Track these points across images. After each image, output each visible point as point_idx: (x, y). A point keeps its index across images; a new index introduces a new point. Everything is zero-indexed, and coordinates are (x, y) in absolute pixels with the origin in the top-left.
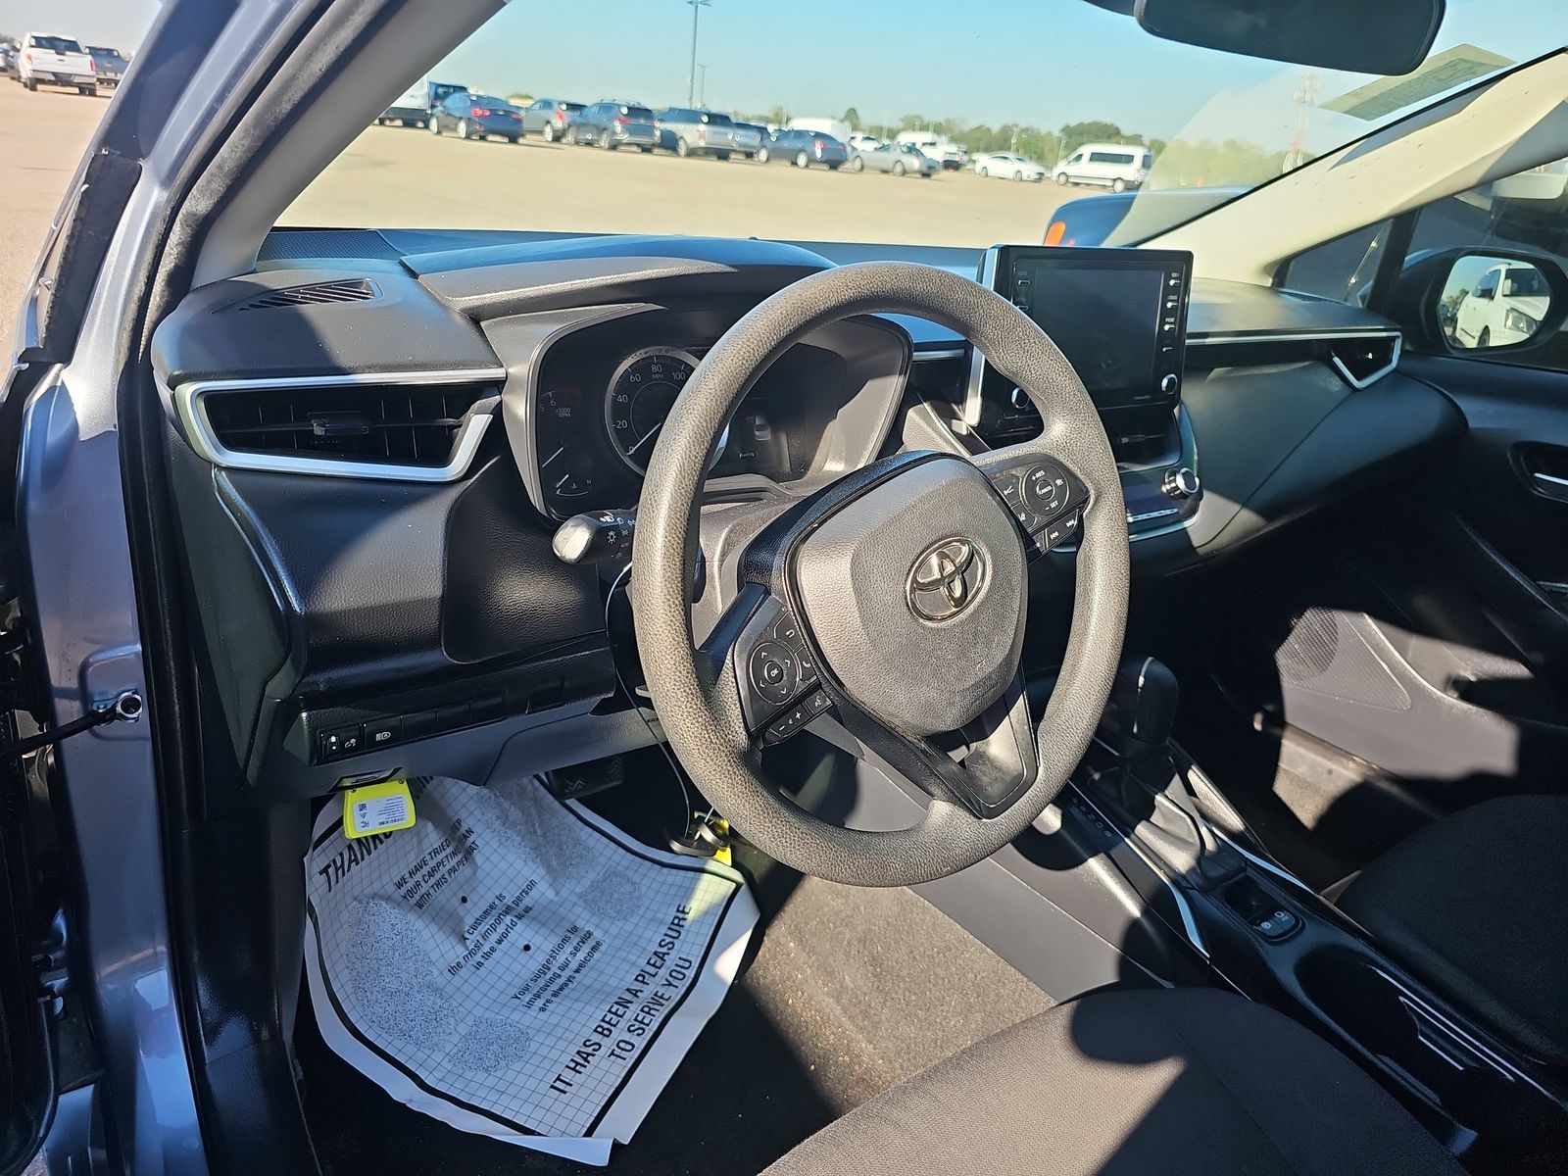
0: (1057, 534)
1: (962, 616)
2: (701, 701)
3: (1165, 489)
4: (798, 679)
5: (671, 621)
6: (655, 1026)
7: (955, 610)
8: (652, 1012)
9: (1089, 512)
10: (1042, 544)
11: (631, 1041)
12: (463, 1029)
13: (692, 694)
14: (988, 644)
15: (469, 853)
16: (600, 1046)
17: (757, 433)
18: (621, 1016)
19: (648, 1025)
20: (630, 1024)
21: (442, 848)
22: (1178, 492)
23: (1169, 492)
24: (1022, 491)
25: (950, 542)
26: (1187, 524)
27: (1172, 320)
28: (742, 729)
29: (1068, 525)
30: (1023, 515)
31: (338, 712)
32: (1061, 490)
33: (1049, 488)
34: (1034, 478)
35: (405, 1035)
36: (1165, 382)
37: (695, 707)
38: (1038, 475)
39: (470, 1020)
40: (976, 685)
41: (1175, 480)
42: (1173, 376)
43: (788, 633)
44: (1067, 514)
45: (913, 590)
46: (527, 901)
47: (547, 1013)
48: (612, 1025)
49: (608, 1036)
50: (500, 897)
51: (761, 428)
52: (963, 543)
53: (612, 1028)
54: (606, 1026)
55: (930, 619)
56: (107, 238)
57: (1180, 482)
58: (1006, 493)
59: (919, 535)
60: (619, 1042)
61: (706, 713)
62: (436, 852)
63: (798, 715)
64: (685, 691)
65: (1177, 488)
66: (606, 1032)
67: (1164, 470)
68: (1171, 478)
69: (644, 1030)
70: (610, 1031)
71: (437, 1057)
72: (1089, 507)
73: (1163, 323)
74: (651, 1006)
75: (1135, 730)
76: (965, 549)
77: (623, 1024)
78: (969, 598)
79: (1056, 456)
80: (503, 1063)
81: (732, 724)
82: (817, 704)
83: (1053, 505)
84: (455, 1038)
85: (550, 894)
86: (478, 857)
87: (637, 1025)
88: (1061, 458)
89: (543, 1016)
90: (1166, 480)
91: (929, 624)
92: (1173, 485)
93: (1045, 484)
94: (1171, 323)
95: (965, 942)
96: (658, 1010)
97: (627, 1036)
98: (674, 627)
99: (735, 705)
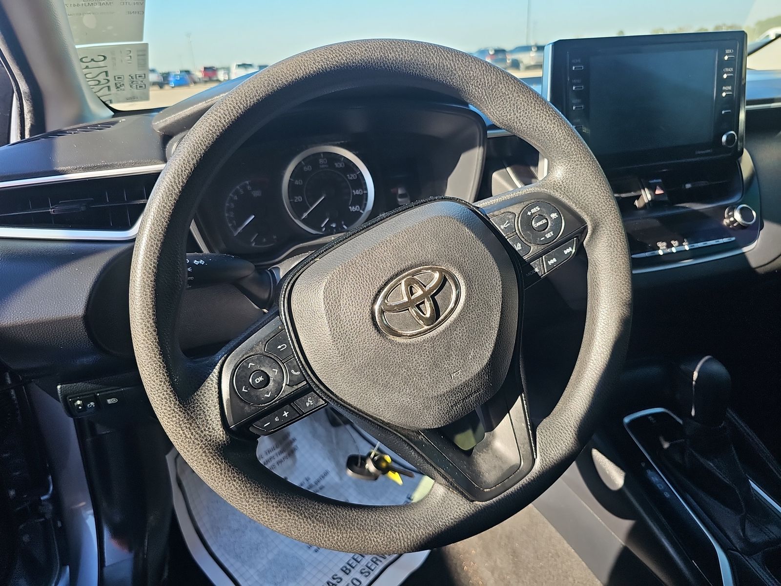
0: (554, 260)
1: (434, 333)
2: (175, 404)
3: (726, 222)
4: (284, 385)
5: (144, 340)
6: (377, 572)
7: (426, 327)
8: (378, 562)
9: (589, 241)
10: (540, 268)
11: (360, 579)
12: (270, 556)
13: (165, 398)
14: (464, 355)
15: (291, 453)
16: (341, 579)
17: (399, 200)
18: (359, 562)
19: (373, 570)
20: (363, 568)
21: (273, 449)
22: (735, 225)
23: (729, 225)
24: (518, 226)
25: (420, 271)
26: (745, 249)
27: (730, 88)
28: (219, 426)
29: (566, 252)
30: (519, 245)
31: (80, 385)
32: (558, 221)
33: (544, 221)
34: (529, 213)
35: (237, 557)
36: (724, 138)
37: (169, 409)
38: (533, 211)
39: (275, 552)
40: (452, 392)
41: (733, 216)
42: (732, 132)
43: (279, 347)
44: (564, 242)
45: (382, 312)
46: (323, 483)
47: (318, 553)
48: (352, 567)
49: (348, 574)
50: (307, 479)
51: (402, 196)
52: (434, 270)
53: (351, 569)
54: (348, 567)
55: (400, 336)
56: (8, 115)
57: (737, 216)
58: (502, 227)
59: (389, 264)
60: (354, 579)
61: (180, 413)
62: (269, 451)
63: (286, 414)
64: (159, 396)
65: (735, 221)
66: (348, 572)
67: (725, 207)
68: (730, 214)
69: (369, 573)
70: (350, 571)
71: (252, 571)
72: (588, 236)
73: (720, 91)
74: (378, 557)
75: (693, 413)
76: (437, 275)
77: (359, 568)
78: (442, 318)
79: (552, 193)
80: (285, 581)
81: (210, 422)
82: (308, 404)
83: (548, 236)
84: (264, 562)
85: (337, 479)
86: (298, 454)
87: (367, 569)
88: (557, 195)
89: (315, 555)
90: (726, 216)
91: (398, 339)
92: (732, 219)
93: (541, 217)
94: (729, 91)
95: (568, 553)
96: (381, 561)
97: (359, 576)
98: (146, 345)
99: (215, 406)
